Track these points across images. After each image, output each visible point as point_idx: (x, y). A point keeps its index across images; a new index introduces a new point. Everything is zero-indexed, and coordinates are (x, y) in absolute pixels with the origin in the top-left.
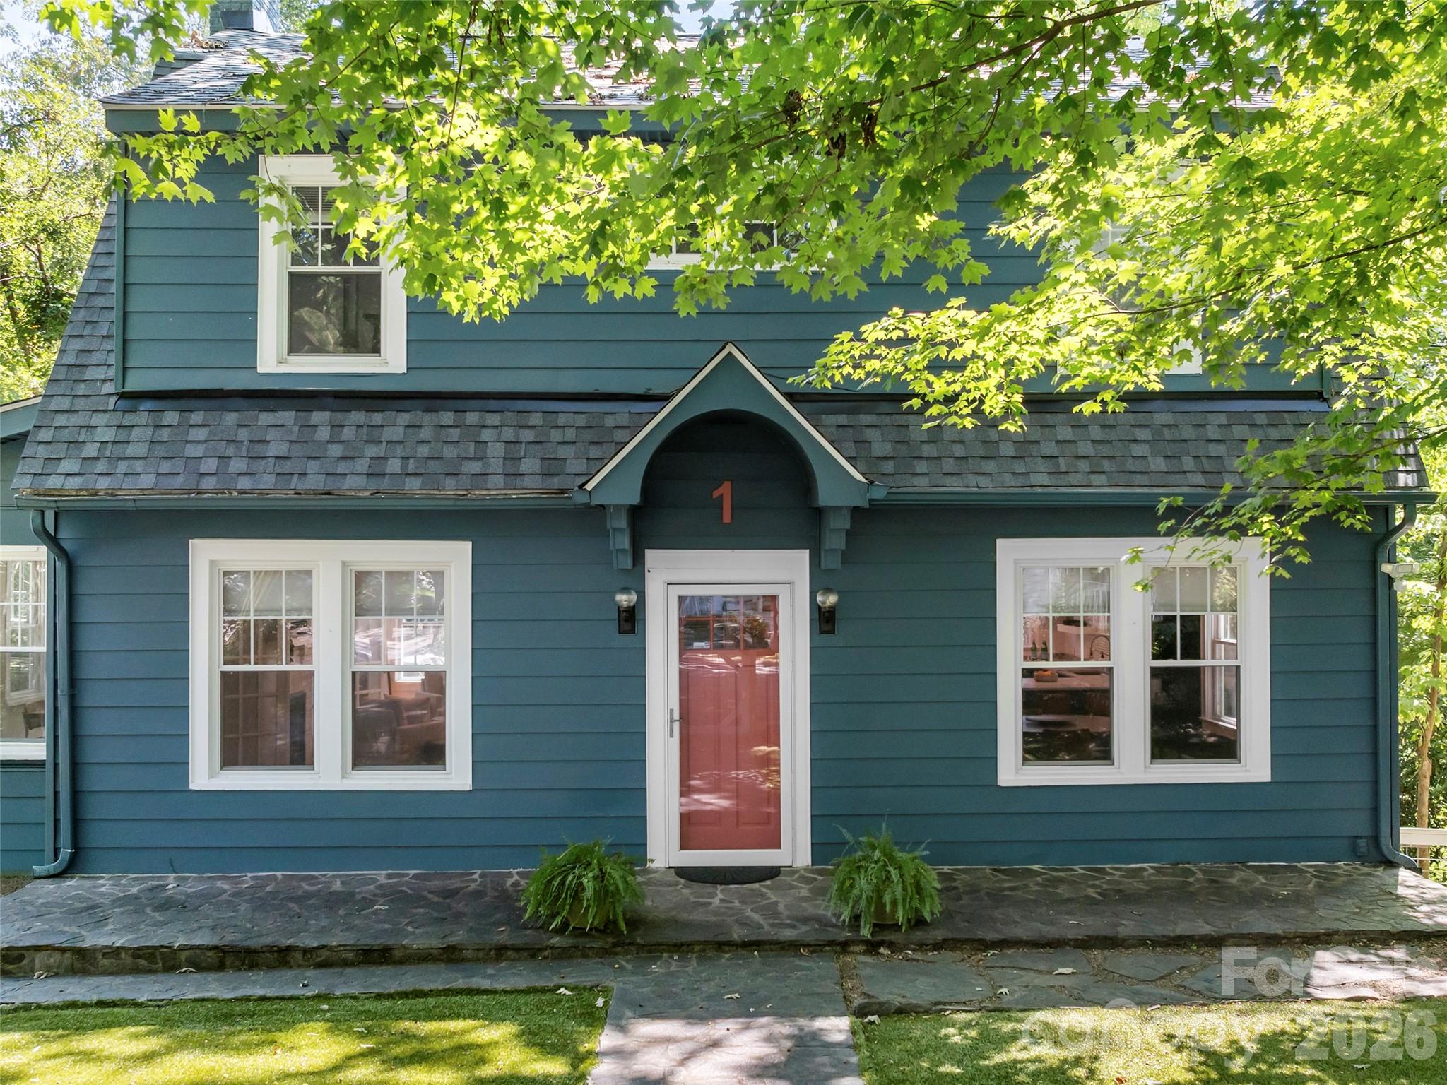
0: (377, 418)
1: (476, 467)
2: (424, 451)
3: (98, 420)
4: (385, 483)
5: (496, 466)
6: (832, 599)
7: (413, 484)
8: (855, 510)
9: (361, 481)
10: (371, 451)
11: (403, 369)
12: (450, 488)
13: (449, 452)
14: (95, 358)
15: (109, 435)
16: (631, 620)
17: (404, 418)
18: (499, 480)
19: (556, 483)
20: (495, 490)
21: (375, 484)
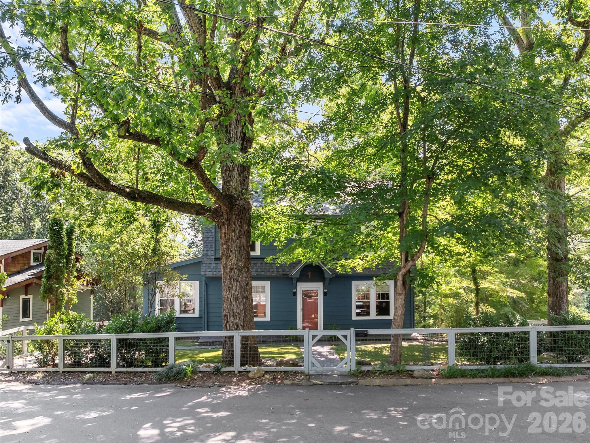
0: (256, 262)
1: (272, 270)
2: (264, 267)
3: (212, 262)
4: (258, 273)
5: (275, 270)
6: (326, 290)
7: (263, 273)
8: (330, 278)
9: (255, 273)
10: (255, 268)
11: (259, 254)
12: (269, 274)
13: (268, 268)
14: (209, 252)
15: (214, 265)
16: (295, 294)
17: (260, 262)
18: (275, 272)
19: (285, 273)
20: (275, 274)
21: (257, 273)
